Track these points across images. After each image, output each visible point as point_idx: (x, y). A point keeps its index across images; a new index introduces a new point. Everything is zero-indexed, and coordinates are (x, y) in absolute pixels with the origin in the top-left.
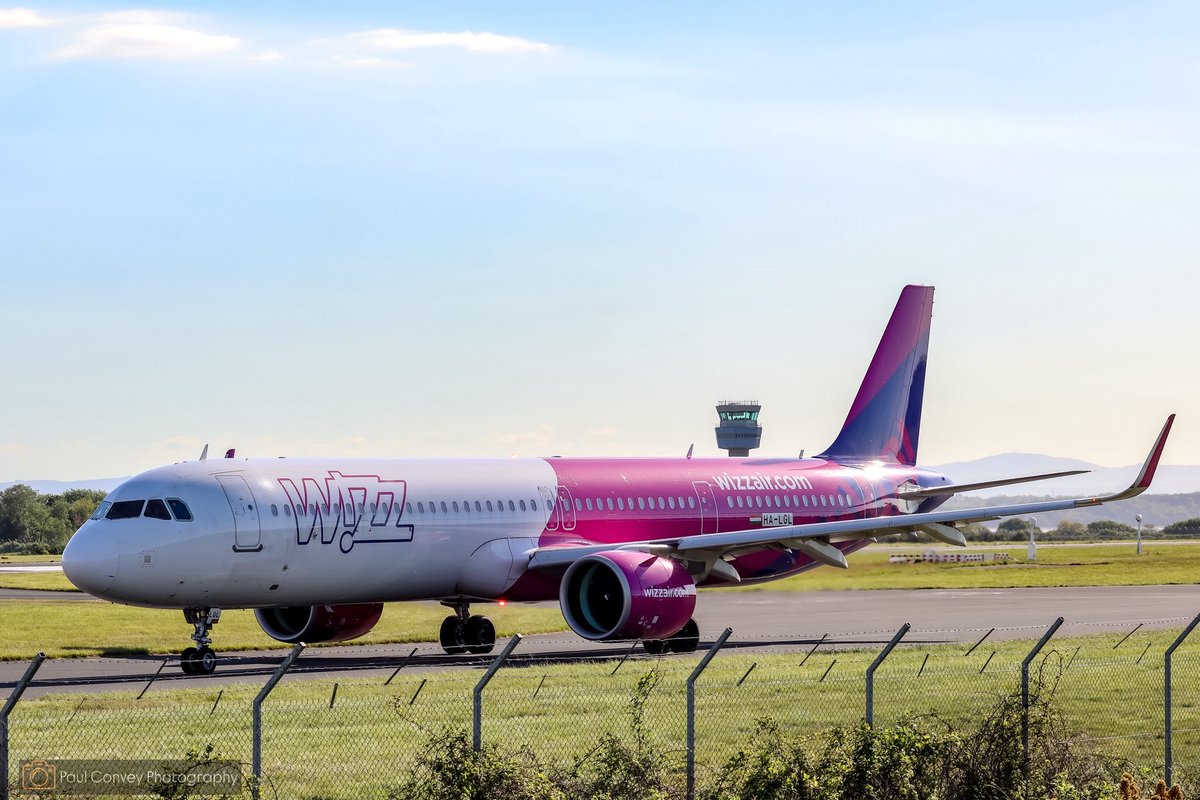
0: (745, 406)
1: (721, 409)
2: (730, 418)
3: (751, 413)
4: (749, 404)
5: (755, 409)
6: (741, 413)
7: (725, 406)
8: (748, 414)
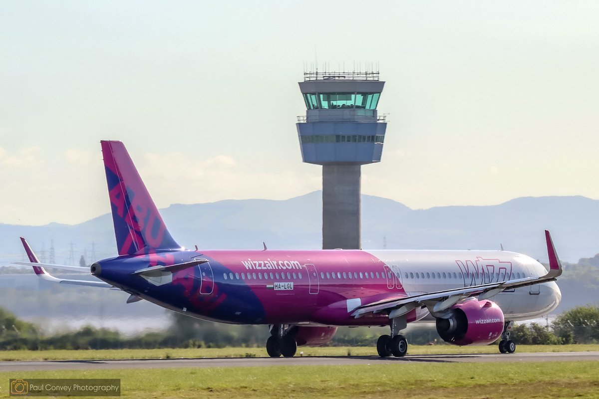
0: (354, 82)
1: (309, 88)
2: (325, 104)
3: (365, 94)
4: (362, 78)
5: (373, 88)
6: (346, 95)
7: (317, 82)
8: (360, 98)
